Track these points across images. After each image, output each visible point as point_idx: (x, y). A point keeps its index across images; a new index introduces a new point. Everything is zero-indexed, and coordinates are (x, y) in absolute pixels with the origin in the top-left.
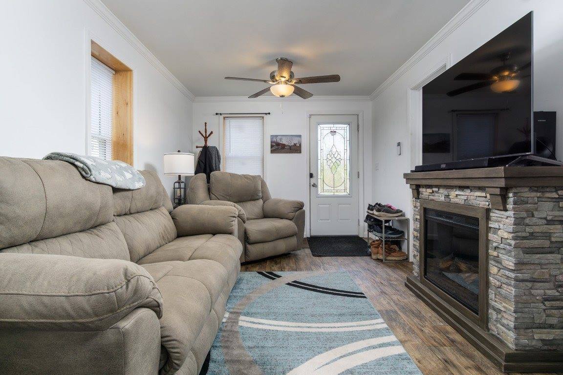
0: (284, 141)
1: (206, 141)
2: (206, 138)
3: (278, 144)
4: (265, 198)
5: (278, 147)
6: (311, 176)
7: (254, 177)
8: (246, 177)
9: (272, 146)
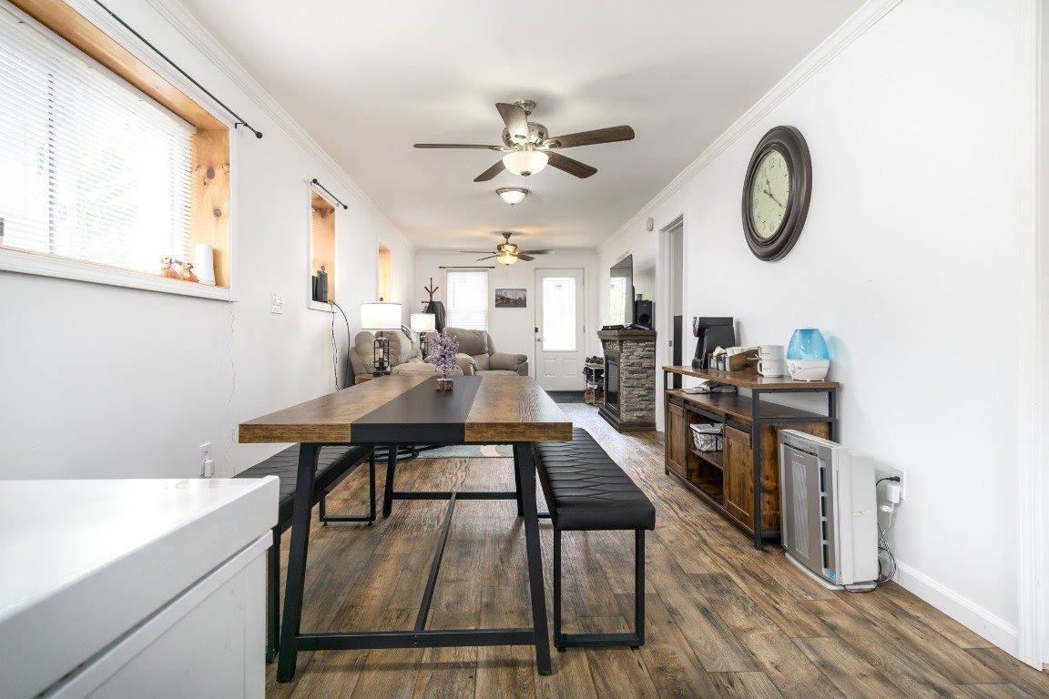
0: (509, 295)
1: (431, 296)
2: (431, 293)
3: (503, 298)
4: (491, 352)
5: (503, 301)
6: (536, 330)
7: (481, 332)
8: (474, 332)
9: (497, 300)
